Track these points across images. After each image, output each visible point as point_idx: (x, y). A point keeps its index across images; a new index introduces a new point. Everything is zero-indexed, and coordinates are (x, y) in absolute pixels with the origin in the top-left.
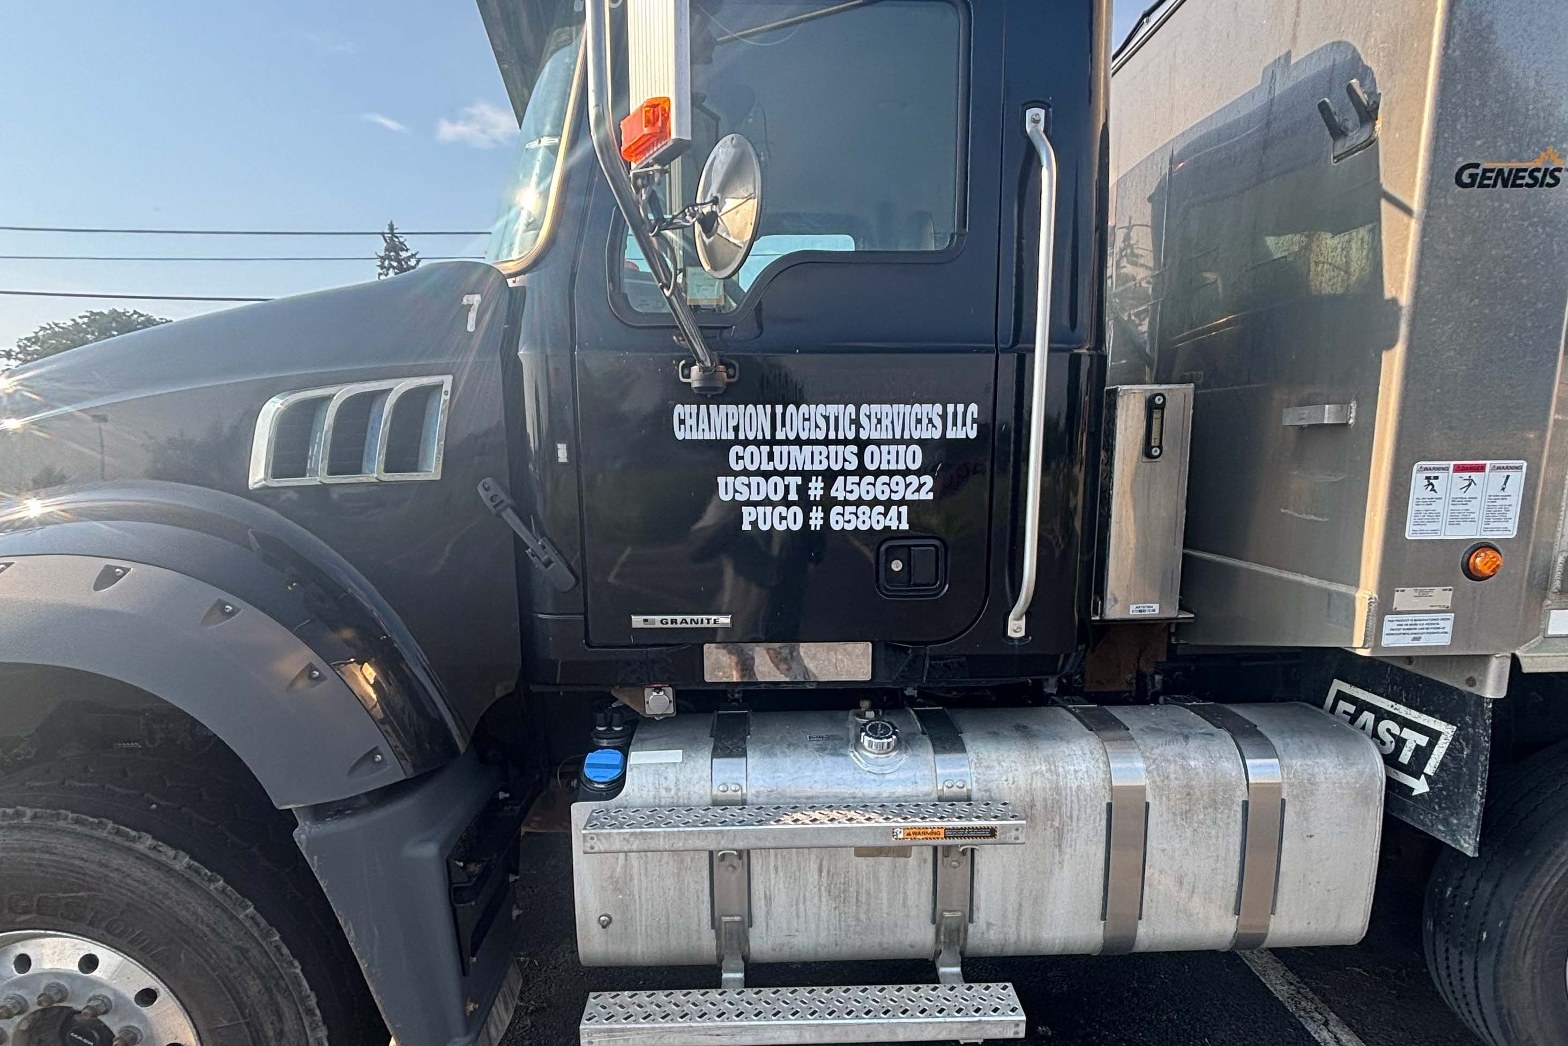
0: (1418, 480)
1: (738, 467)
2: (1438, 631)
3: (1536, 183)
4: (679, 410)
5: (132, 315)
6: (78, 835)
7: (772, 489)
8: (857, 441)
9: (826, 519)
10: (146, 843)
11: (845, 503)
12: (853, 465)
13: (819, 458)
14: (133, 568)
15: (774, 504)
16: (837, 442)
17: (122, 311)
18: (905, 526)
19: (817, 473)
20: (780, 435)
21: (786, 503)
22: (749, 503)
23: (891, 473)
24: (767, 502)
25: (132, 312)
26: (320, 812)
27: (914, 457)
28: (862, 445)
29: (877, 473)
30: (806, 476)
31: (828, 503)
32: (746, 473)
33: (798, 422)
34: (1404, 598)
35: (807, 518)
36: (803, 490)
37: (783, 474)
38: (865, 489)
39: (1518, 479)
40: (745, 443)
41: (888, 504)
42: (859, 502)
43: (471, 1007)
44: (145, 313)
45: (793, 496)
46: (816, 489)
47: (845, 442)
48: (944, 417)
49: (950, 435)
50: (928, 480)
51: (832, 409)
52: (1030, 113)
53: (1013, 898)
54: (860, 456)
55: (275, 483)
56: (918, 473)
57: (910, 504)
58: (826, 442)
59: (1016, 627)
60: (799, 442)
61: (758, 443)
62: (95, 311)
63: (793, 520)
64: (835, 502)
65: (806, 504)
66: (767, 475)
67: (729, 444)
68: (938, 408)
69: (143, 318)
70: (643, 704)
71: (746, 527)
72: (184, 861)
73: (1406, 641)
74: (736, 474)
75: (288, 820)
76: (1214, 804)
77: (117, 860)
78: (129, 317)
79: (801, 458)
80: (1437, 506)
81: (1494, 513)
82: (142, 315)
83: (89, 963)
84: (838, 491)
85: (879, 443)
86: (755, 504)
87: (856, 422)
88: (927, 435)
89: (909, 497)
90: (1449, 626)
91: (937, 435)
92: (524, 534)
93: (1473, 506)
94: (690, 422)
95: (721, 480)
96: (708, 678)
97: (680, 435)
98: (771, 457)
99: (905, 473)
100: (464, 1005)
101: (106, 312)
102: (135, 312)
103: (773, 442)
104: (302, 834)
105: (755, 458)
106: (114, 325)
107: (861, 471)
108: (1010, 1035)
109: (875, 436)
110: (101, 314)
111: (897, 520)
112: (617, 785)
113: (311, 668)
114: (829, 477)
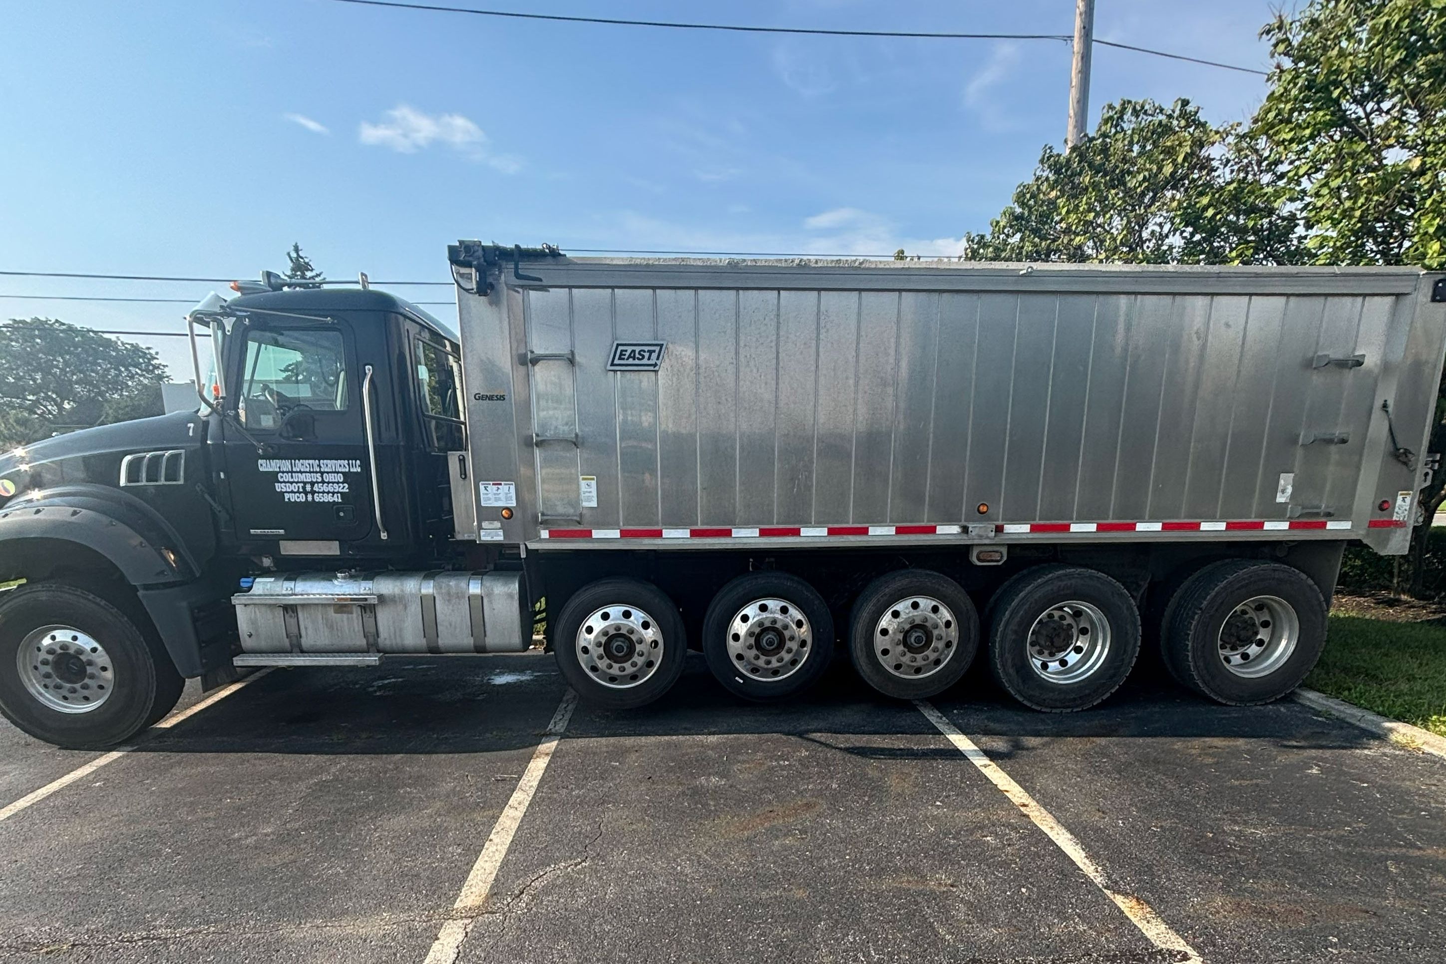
0: (482, 487)
1: (281, 480)
2: (498, 535)
3: (498, 399)
4: (260, 461)
5: (54, 323)
6: (70, 593)
7: (294, 487)
8: (320, 472)
9: (313, 498)
10: (91, 597)
11: (319, 493)
12: (320, 480)
13: (308, 478)
14: (84, 511)
15: (295, 493)
16: (313, 472)
17: (44, 319)
18: (340, 500)
19: (308, 482)
20: (294, 470)
21: (298, 492)
22: (286, 492)
23: (333, 483)
24: (292, 492)
25: (53, 321)
26: (147, 587)
27: (340, 478)
28: (322, 473)
29: (329, 483)
30: (305, 483)
31: (313, 492)
32: (284, 482)
33: (300, 465)
34: (485, 524)
35: (306, 498)
36: (304, 488)
37: (297, 483)
38: (325, 488)
39: (513, 488)
40: (283, 472)
41: (333, 493)
42: (323, 492)
43: (204, 661)
44: (66, 322)
45: (301, 490)
46: (308, 488)
47: (317, 472)
48: (349, 464)
49: (352, 470)
50: (346, 485)
51: (311, 462)
52: (367, 367)
53: (392, 629)
54: (322, 477)
55: (129, 484)
56: (343, 483)
57: (341, 493)
58: (310, 472)
59: (384, 536)
60: (301, 472)
61: (287, 472)
62: (17, 319)
63: (302, 498)
64: (315, 492)
65: (306, 493)
66: (292, 483)
67: (278, 473)
68: (346, 461)
69: (64, 327)
70: (262, 562)
71: (286, 500)
72: (103, 603)
73: (489, 538)
74: (281, 482)
75: (135, 589)
76: (458, 597)
77: (82, 600)
78: (51, 325)
79: (302, 477)
80: (490, 496)
81: (508, 499)
82: (64, 324)
83: (75, 638)
84: (316, 488)
85: (328, 473)
86: (289, 492)
87: (319, 466)
88: (344, 470)
89: (341, 490)
90: (501, 533)
91: (347, 470)
92: (212, 502)
93: (500, 496)
94: (264, 465)
95: (276, 484)
96: (283, 553)
97: (261, 469)
98: (292, 477)
99: (338, 483)
100: (201, 661)
101: (29, 320)
102: (57, 321)
103: (292, 472)
104: (140, 593)
105: (287, 477)
106: (37, 332)
107: (323, 482)
108: (374, 664)
109: (326, 470)
110: (23, 322)
111: (337, 499)
112: (250, 588)
113: (141, 543)
114: (312, 484)
